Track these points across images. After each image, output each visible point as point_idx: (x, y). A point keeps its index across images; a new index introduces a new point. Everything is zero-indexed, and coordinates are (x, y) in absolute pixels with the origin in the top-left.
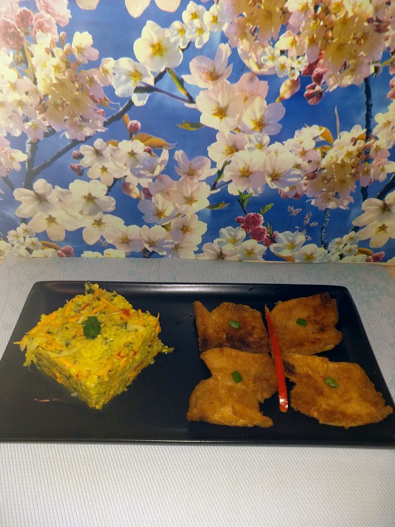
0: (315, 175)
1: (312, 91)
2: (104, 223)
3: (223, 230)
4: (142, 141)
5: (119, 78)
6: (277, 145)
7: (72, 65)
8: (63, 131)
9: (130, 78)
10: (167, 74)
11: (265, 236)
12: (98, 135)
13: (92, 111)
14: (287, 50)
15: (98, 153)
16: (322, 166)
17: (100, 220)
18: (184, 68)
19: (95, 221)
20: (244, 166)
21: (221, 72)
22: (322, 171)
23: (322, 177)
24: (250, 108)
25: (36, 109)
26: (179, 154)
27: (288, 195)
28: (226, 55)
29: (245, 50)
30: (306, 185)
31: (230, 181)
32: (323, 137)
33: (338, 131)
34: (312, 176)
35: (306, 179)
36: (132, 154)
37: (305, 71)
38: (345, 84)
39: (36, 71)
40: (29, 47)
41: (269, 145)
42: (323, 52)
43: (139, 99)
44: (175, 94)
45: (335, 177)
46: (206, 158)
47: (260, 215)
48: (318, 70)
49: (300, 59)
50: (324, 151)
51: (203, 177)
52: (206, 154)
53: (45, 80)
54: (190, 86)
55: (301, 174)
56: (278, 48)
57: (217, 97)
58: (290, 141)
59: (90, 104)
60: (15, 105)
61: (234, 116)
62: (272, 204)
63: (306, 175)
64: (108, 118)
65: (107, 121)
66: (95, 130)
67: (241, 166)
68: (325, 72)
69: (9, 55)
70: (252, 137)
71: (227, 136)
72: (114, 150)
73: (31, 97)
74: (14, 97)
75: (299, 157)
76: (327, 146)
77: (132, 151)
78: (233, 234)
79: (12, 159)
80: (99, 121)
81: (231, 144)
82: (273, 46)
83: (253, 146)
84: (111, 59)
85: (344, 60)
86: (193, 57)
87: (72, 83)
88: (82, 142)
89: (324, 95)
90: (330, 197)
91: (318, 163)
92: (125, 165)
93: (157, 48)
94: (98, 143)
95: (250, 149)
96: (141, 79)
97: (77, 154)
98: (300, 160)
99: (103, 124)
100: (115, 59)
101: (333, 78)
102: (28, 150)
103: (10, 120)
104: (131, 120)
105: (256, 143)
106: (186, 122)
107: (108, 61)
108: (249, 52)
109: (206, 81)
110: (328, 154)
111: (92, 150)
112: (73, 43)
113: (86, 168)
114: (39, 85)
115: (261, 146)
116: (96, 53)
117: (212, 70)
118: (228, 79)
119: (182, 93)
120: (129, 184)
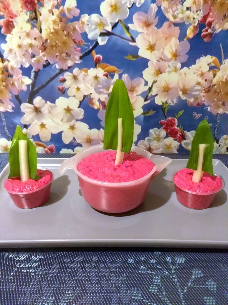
0: (210, 89)
1: (206, 33)
2: (76, 128)
3: (151, 131)
4: (103, 69)
5: (91, 27)
6: (185, 69)
7: (64, 20)
8: (55, 63)
9: (97, 27)
10: (120, 24)
11: (178, 135)
12: (76, 65)
13: (73, 49)
14: (191, 7)
15: (75, 78)
16: (214, 84)
17: (74, 126)
18: (130, 20)
19: (70, 126)
20: (165, 84)
21: (151, 22)
22: (214, 87)
23: (214, 91)
24: (168, 45)
25: (40, 49)
26: (125, 76)
27: (193, 104)
28: (155, 11)
29: (166, 7)
30: (204, 96)
31: (157, 95)
32: (214, 63)
33: (223, 60)
34: (208, 90)
35: (204, 93)
36: (96, 78)
37: (202, 20)
38: (226, 28)
39: (42, 24)
40: (39, 9)
41: (181, 69)
42: (211, 8)
43: (102, 41)
44: (124, 36)
45: (222, 91)
46: (142, 79)
47: (176, 119)
48: (209, 19)
49: (198, 12)
50: (215, 73)
51: (140, 93)
52: (141, 76)
53: (46, 30)
54: (133, 31)
55: (201, 89)
56: (185, 6)
57: (149, 38)
58: (193, 67)
59: (72, 44)
60: (27, 47)
61: (159, 50)
62: (183, 111)
63: (204, 90)
64: (83, 53)
65: (82, 56)
66: (74, 62)
67: (163, 84)
68: (213, 21)
69: (27, 15)
70: (170, 64)
71: (155, 63)
72: (85, 76)
73: (38, 41)
74: (27, 41)
75: (199, 77)
76: (216, 69)
77: (96, 76)
78: (157, 133)
79: (22, 83)
80: (77, 56)
81: (157, 69)
82: (182, 5)
83: (171, 70)
84: (87, 15)
85: (224, 13)
86: (135, 13)
87: (63, 32)
88: (66, 71)
89: (213, 35)
90: (220, 105)
91: (211, 81)
92: (91, 85)
93: (114, 7)
94: (76, 70)
95: (169, 72)
96: (104, 27)
97: (62, 79)
98: (200, 80)
99: (79, 58)
100: (89, 15)
101: (218, 24)
102: (32, 77)
103: (23, 57)
104: (97, 54)
105: (173, 68)
106: (130, 55)
107: (85, 16)
108: (168, 8)
109: (142, 28)
110: (217, 75)
111: (71, 76)
112: (65, 6)
113: (67, 89)
114: (43, 33)
115: (176, 70)
116: (78, 11)
117: (146, 21)
118: (156, 26)
119: (128, 36)
120: (93, 99)
